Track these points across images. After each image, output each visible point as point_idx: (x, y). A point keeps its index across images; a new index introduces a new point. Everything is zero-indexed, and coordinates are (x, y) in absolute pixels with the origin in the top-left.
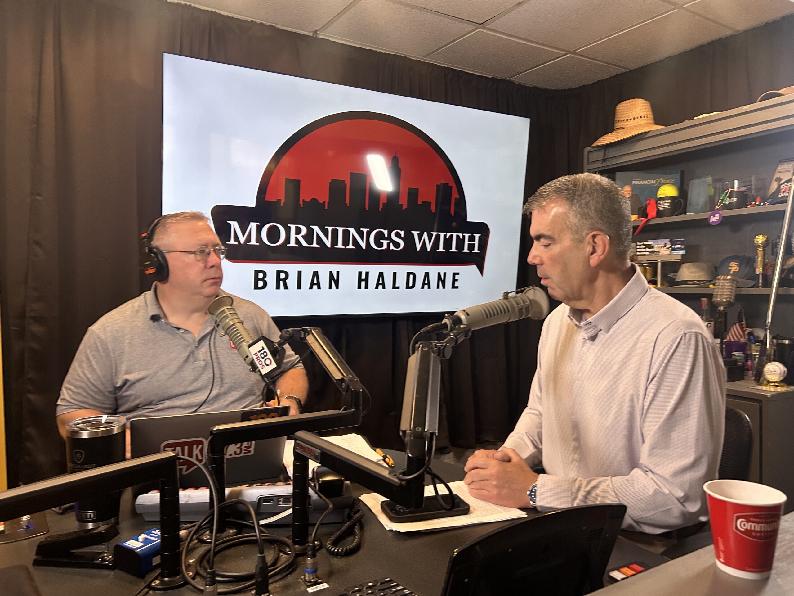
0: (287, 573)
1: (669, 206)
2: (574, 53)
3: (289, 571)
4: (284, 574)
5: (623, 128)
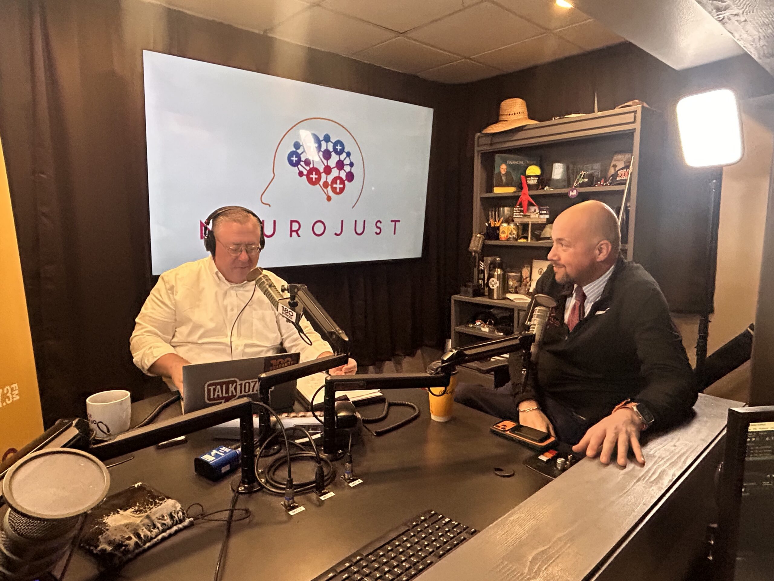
1: (536, 182)
2: (469, 58)
5: (507, 121)
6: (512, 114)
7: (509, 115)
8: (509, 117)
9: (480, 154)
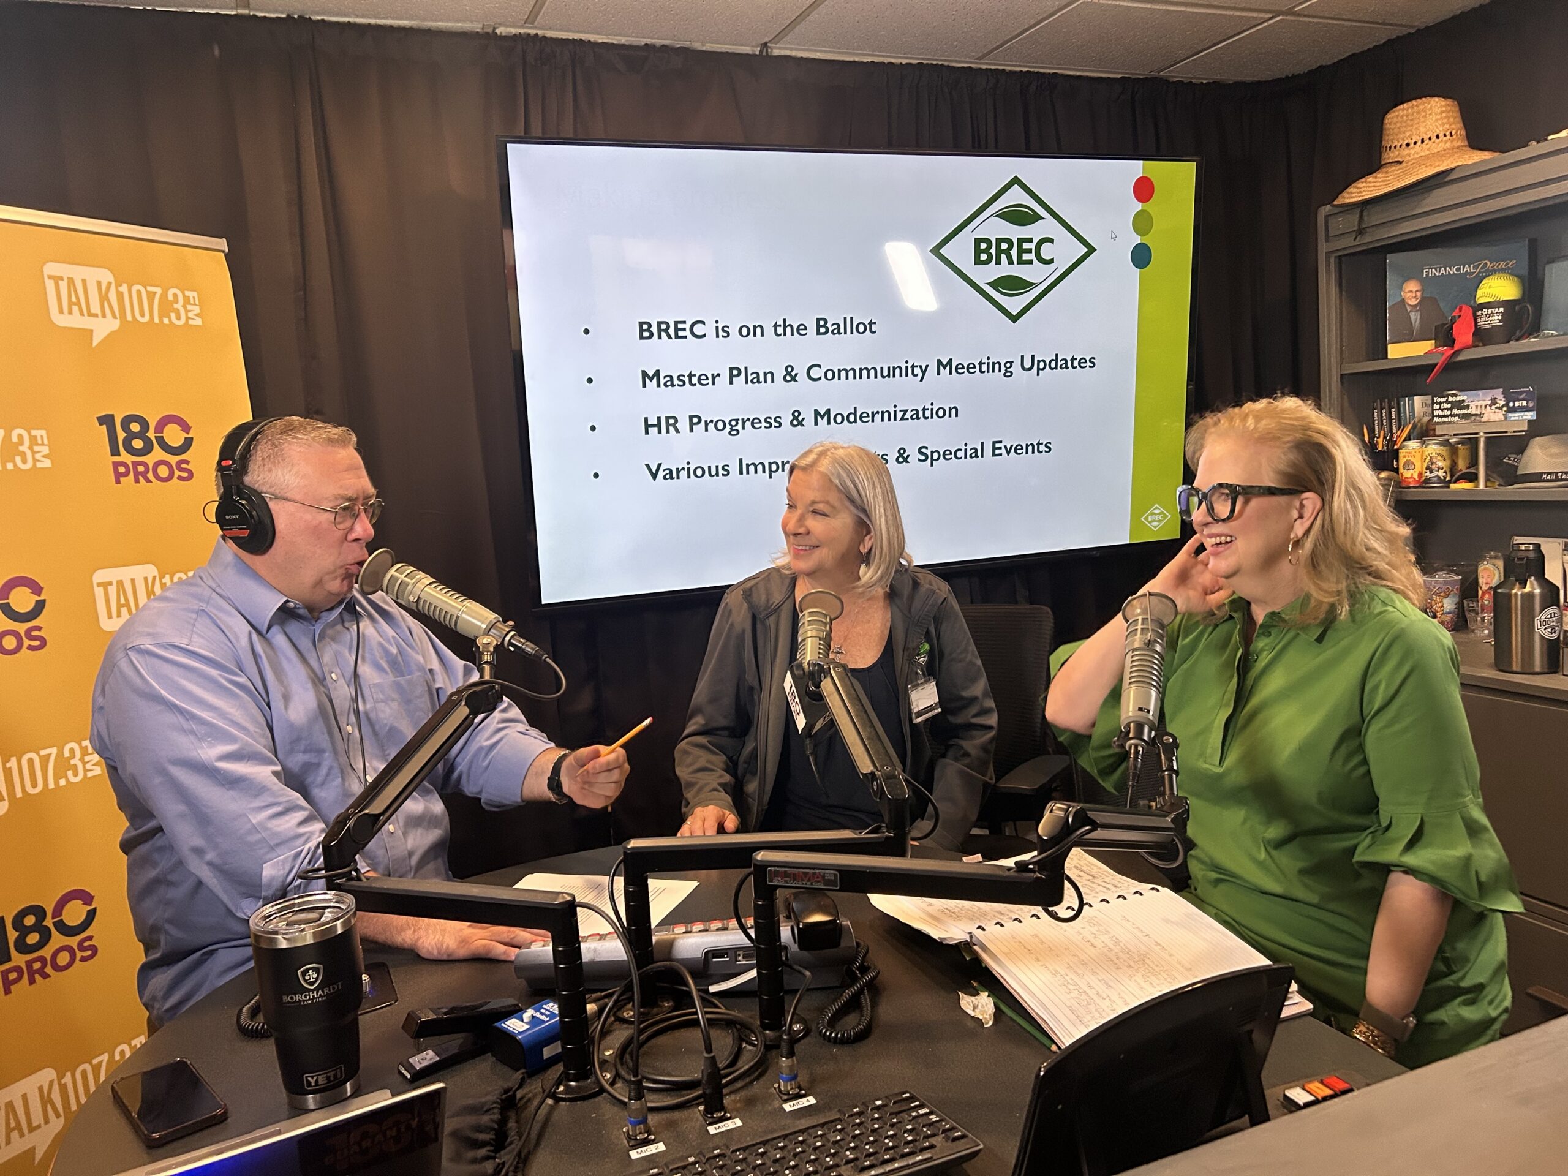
0: (752, 1078)
1: (1500, 321)
2: (1290, 12)
3: (757, 1074)
4: (748, 1080)
5: (1400, 163)
6: (1415, 143)
7: (1408, 145)
8: (1406, 152)
9: (1332, 260)
